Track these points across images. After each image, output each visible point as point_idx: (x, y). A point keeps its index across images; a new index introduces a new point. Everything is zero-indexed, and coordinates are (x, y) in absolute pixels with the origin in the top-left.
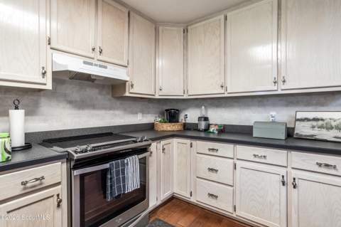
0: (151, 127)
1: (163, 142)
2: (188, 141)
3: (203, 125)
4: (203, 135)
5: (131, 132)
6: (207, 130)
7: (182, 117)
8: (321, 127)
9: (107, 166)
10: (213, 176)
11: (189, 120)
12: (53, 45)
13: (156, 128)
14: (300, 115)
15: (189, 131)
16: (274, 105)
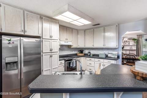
0: (76, 55)
1: (80, 58)
2: (85, 58)
3: (89, 54)
4: (89, 56)
5: (73, 55)
6: (90, 55)
7: (84, 52)
8: (112, 55)
9: (70, 61)
10: (90, 65)
11: (86, 53)
12: (61, 40)
13: (78, 55)
14: (109, 52)
15: (86, 55)
16: (105, 50)
